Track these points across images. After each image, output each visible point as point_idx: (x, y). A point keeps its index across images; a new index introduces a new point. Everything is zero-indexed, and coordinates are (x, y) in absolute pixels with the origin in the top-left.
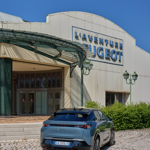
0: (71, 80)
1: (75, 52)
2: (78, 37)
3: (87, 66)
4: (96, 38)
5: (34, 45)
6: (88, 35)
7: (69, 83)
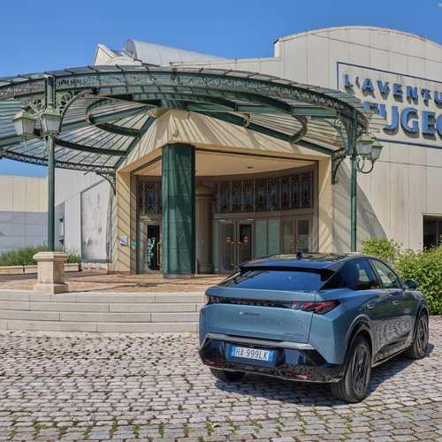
0: (333, 190)
1: (336, 118)
2: (352, 86)
3: (365, 149)
4: (398, 88)
5: (240, 108)
6: (378, 82)
7: (330, 197)
